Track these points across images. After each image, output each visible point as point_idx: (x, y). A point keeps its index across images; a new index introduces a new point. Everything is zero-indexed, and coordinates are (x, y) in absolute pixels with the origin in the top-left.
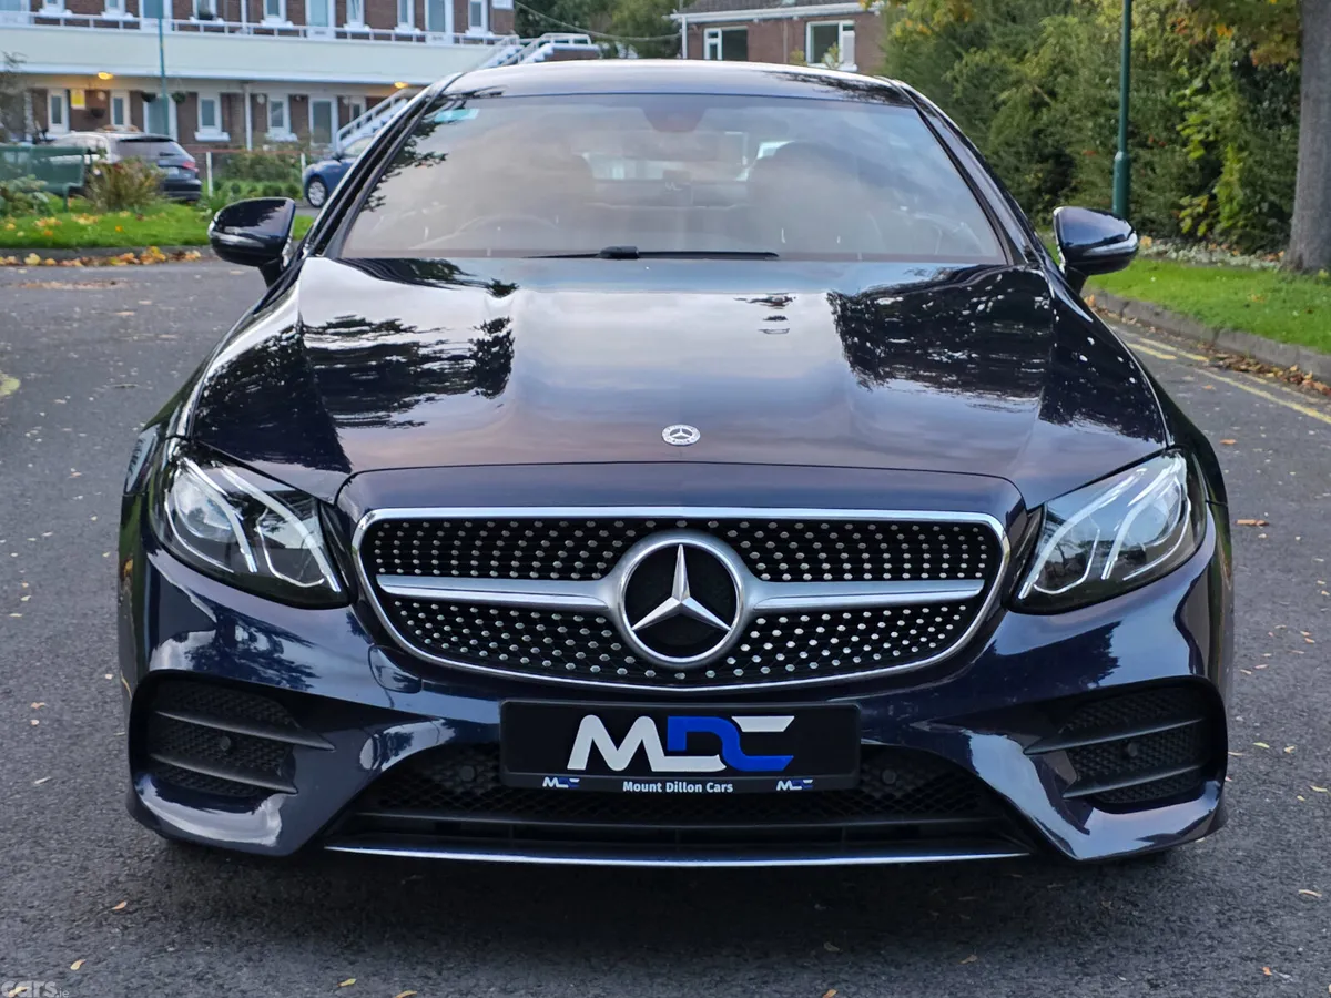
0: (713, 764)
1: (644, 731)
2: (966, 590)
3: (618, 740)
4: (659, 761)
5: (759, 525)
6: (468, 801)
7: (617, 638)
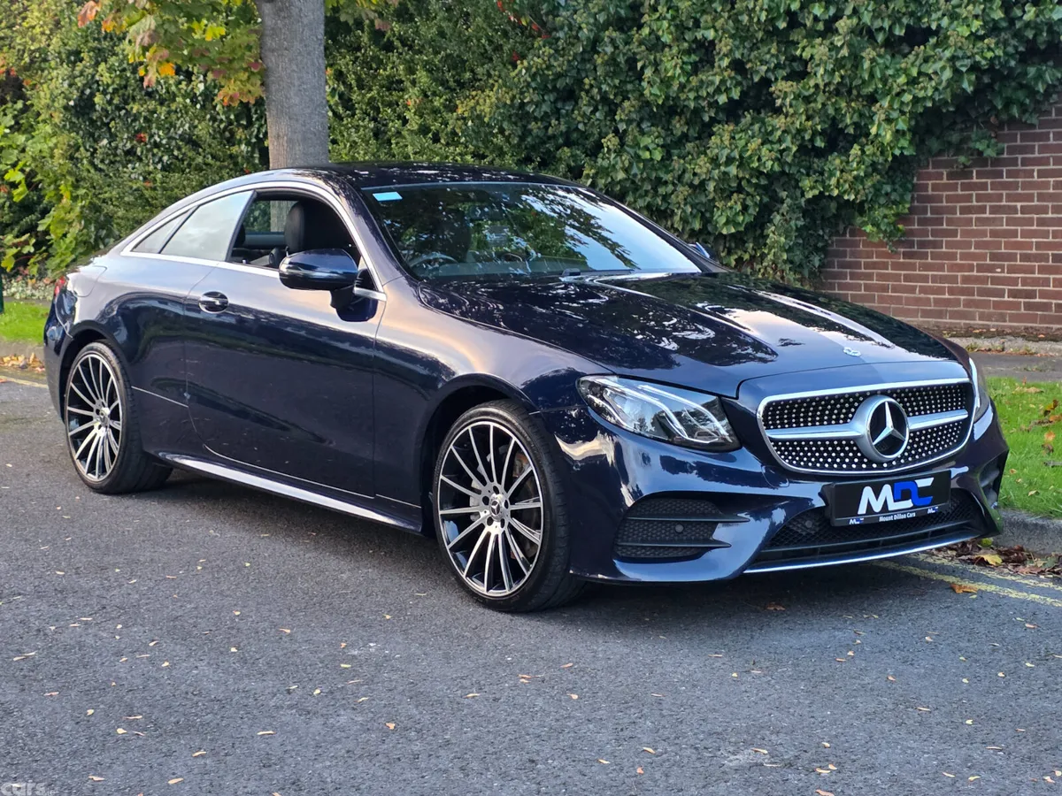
0: (908, 504)
1: (887, 491)
2: (961, 415)
3: (877, 495)
4: (892, 506)
5: (903, 390)
6: (809, 539)
7: (858, 451)
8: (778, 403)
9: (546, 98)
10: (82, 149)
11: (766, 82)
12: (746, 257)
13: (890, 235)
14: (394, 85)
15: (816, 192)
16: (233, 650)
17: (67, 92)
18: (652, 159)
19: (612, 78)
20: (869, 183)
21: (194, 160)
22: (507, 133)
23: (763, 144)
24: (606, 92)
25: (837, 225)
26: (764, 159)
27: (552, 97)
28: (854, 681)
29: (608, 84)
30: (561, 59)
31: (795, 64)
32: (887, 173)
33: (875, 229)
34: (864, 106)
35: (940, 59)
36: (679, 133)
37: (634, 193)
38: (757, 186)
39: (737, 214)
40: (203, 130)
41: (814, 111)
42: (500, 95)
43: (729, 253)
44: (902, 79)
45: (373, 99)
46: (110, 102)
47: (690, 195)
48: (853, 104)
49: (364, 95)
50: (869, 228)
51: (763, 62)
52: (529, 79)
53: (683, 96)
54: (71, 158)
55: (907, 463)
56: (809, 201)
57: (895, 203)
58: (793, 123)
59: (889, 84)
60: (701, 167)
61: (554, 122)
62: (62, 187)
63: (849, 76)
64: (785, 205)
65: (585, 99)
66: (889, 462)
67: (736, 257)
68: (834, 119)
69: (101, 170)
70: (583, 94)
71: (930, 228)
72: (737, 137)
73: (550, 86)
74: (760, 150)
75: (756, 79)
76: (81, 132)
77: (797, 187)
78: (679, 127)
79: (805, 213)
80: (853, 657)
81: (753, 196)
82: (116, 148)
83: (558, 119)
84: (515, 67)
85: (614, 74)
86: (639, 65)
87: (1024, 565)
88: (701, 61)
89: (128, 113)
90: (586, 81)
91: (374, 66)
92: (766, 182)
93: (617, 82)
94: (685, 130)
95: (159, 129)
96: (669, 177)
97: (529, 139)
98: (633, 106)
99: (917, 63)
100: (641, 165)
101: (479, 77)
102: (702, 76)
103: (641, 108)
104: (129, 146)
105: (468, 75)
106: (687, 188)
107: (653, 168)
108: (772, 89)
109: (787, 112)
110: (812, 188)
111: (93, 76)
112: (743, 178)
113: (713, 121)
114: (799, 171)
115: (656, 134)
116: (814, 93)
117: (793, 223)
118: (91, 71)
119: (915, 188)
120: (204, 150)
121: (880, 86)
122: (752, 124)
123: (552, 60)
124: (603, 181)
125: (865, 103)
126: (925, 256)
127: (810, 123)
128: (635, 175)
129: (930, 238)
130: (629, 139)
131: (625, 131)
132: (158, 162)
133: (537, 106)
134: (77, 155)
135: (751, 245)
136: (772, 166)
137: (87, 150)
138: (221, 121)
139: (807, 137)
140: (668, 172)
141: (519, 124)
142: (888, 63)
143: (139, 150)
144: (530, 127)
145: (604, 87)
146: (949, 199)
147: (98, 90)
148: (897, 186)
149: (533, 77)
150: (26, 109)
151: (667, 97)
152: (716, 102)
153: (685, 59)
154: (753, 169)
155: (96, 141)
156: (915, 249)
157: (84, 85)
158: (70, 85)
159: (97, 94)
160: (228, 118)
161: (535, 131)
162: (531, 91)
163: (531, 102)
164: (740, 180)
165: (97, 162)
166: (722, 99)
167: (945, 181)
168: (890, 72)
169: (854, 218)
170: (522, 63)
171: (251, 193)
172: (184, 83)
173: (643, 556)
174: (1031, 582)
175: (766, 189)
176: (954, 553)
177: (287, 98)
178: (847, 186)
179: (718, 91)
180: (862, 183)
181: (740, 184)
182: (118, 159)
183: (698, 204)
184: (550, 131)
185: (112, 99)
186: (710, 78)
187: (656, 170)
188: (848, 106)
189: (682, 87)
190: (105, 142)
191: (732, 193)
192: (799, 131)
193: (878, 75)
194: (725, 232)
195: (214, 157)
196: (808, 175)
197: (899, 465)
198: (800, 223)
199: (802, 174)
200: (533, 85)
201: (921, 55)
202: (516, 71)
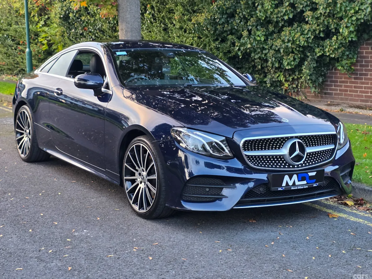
0: (305, 182)
1: (295, 177)
2: (332, 147)
3: (291, 179)
4: (297, 183)
5: (305, 136)
6: (261, 195)
7: (284, 160)
8: (250, 140)
9: (223, 16)
10: (66, 33)
11: (302, 12)
12: (296, 77)
13: (348, 71)
14: (171, 11)
15: (321, 54)
16: (30, 231)
17: (60, 12)
18: (260, 40)
19: (247, 9)
20: (340, 51)
21: (103, 37)
22: (209, 30)
23: (301, 35)
24: (245, 15)
25: (329, 66)
26: (301, 41)
27: (225, 16)
28: (267, 256)
29: (246, 12)
30: (229, 2)
31: (313, 5)
32: (348, 47)
33: (342, 68)
34: (338, 21)
35: (367, 4)
36: (271, 30)
37: (254, 52)
38: (299, 51)
39: (291, 61)
40: (105, 27)
41: (320, 23)
42: (207, 16)
43: (290, 76)
44: (352, 11)
45: (163, 16)
46: (75, 16)
47: (274, 54)
48: (334, 20)
49: (161, 15)
50: (340, 68)
51: (301, 4)
52: (217, 10)
53: (272, 17)
54: (62, 36)
55: (306, 166)
56: (318, 57)
57: (351, 58)
58: (312, 27)
59: (347, 13)
60: (278, 43)
61: (226, 26)
62: (59, 46)
63: (333, 10)
64: (309, 58)
65: (237, 17)
66: (298, 165)
67: (292, 77)
68: (327, 26)
69: (72, 41)
70: (236, 15)
71: (364, 68)
72: (292, 32)
73: (225, 12)
74: (299, 37)
75: (299, 10)
76: (65, 27)
77: (314, 51)
78: (271, 28)
79: (317, 62)
80: (273, 245)
81: (298, 55)
82: (77, 32)
83: (228, 25)
84: (212, 5)
85: (248, 8)
86: (256, 4)
87: (362, 206)
88: (279, 3)
89: (81, 20)
90: (238, 10)
91: (165, 4)
92: (302, 50)
93: (249, 11)
94: (273, 29)
95: (91, 26)
96: (266, 47)
97: (217, 32)
98: (254, 20)
99: (358, 5)
100: (257, 42)
101: (200, 8)
102: (279, 9)
103: (257, 21)
104: (81, 32)
105: (196, 8)
106: (273, 51)
107: (261, 43)
108: (304, 14)
109: (310, 23)
110: (319, 52)
111: (69, 6)
112: (294, 48)
113: (283, 26)
114: (314, 46)
115: (262, 31)
116: (320, 16)
117: (312, 65)
118: (68, 5)
119: (359, 53)
120: (106, 34)
121: (344, 14)
122: (297, 28)
123: (225, 2)
124: (243, 48)
125: (339, 20)
126: (362, 79)
127: (318, 27)
128: (254, 46)
129: (364, 72)
130: (252, 32)
131: (251, 29)
132: (91, 38)
133: (220, 20)
134: (64, 35)
135: (297, 73)
136: (304, 43)
137: (67, 33)
138: (112, 24)
139: (317, 32)
140: (266, 45)
141: (214, 26)
142: (347, 5)
143: (85, 33)
144: (217, 27)
145: (244, 13)
147: (71, 12)
148: (352, 52)
149: (219, 9)
150: (49, 18)
151: (266, 17)
152: (284, 19)
153: (273, 2)
154: (297, 44)
155: (71, 30)
156: (358, 76)
157: (66, 10)
158: (62, 10)
159: (71, 13)
160: (114, 22)
161: (219, 29)
162: (218, 14)
163: (218, 18)
164: (292, 48)
165: (71, 38)
166: (286, 18)
167: (370, 50)
168: (348, 8)
169: (335, 64)
170: (215, 3)
171: (77, 51)
172: (99, 9)
173: (193, 200)
174: (362, 214)
175: (303, 52)
176: (336, 200)
177: (125, 15)
178: (331, 52)
179: (284, 15)
180: (337, 51)
181: (292, 51)
182: (78, 36)
183: (277, 57)
184: (225, 29)
185: (76, 15)
186: (282, 10)
187: (262, 44)
188: (333, 20)
189: (272, 13)
190: (73, 30)
191: (290, 53)
192: (314, 31)
193: (343, 9)
194: (287, 68)
195: (109, 36)
196: (318, 47)
197: (302, 166)
198: (315, 65)
199: (316, 47)
200: (219, 12)
201: (360, 2)
202: (213, 6)
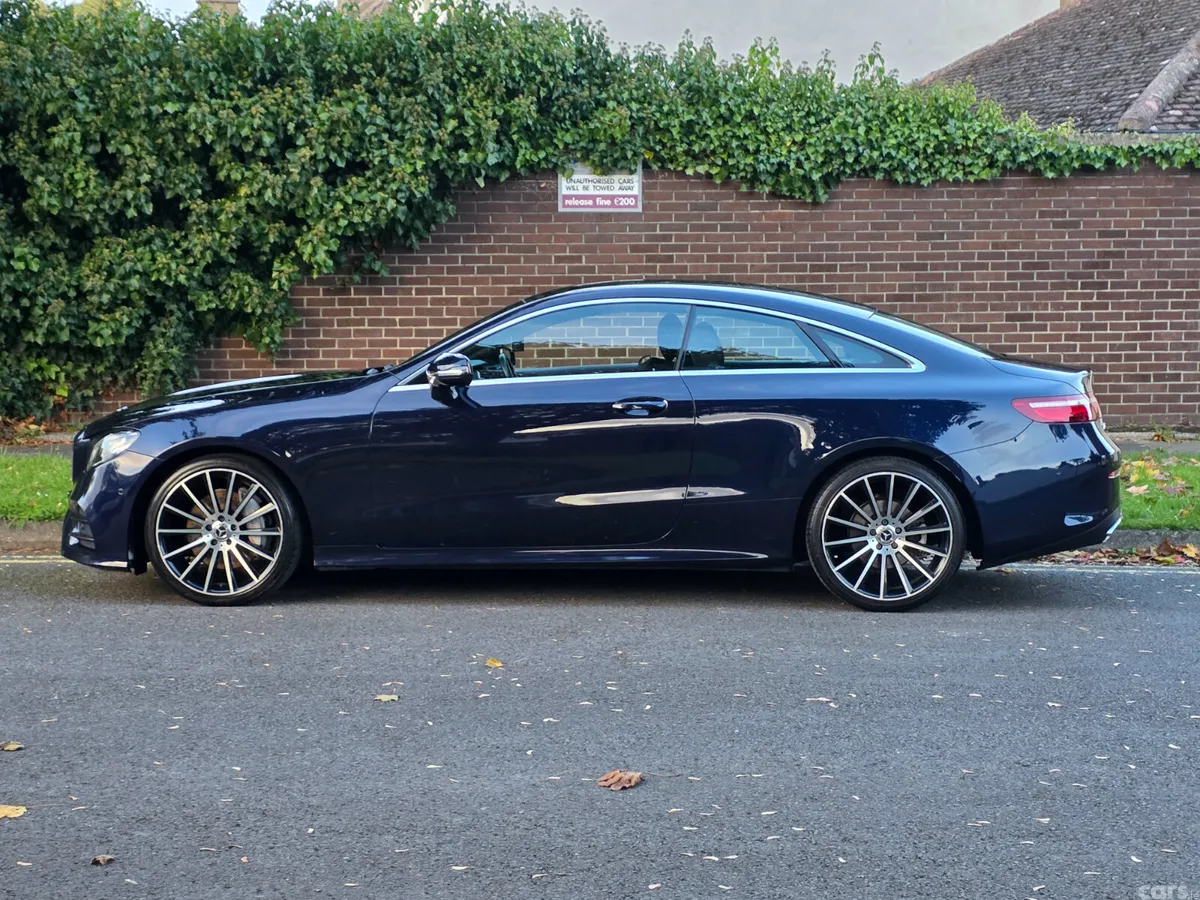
15: (211, 306)
18: (27, 271)
23: (171, 258)
26: (174, 273)
38: (147, 299)
44: (338, 206)
47: (65, 307)
67: (85, 369)
71: (305, 339)
72: (139, 250)
74: (168, 264)
81: (139, 309)
94: (57, 241)
100: (13, 277)
109: (203, 229)
110: (208, 302)
126: (300, 364)
127: (228, 240)
136: (183, 279)
146: (325, 313)
166: (131, 213)
167: (321, 296)
178: (257, 300)
179: (126, 205)
181: (129, 297)
191: (117, 305)
201: (355, 186)
